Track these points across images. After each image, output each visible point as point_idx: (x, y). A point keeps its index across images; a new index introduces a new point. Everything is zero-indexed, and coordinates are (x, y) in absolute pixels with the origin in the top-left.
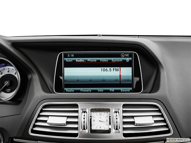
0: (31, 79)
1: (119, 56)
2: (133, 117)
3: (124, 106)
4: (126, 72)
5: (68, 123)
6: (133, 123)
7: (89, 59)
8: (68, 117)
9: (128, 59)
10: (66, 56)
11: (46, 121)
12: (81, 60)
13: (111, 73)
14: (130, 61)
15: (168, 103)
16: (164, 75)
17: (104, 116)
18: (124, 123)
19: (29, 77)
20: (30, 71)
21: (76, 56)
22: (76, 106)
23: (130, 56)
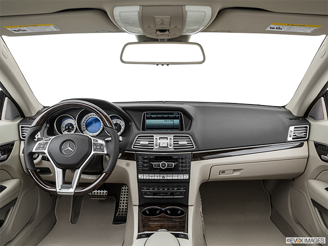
0: (131, 125)
1: (173, 114)
2: (178, 141)
3: (174, 136)
4: (177, 122)
5: (149, 144)
6: (178, 144)
7: (158, 116)
8: (149, 141)
9: (177, 116)
10: (147, 114)
11: (139, 143)
12: (155, 116)
13: (169, 122)
14: (178, 117)
15: (194, 135)
16: (194, 123)
17: (165, 141)
18: (174, 144)
19: (130, 124)
20: (130, 121)
21: (152, 114)
22: (153, 136)
23: (178, 114)
